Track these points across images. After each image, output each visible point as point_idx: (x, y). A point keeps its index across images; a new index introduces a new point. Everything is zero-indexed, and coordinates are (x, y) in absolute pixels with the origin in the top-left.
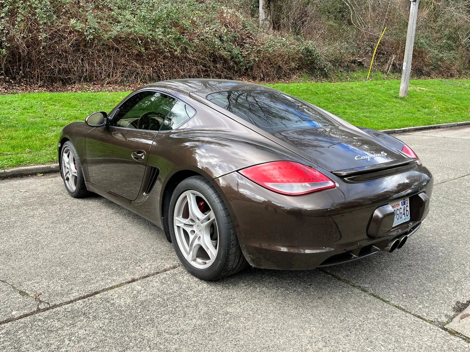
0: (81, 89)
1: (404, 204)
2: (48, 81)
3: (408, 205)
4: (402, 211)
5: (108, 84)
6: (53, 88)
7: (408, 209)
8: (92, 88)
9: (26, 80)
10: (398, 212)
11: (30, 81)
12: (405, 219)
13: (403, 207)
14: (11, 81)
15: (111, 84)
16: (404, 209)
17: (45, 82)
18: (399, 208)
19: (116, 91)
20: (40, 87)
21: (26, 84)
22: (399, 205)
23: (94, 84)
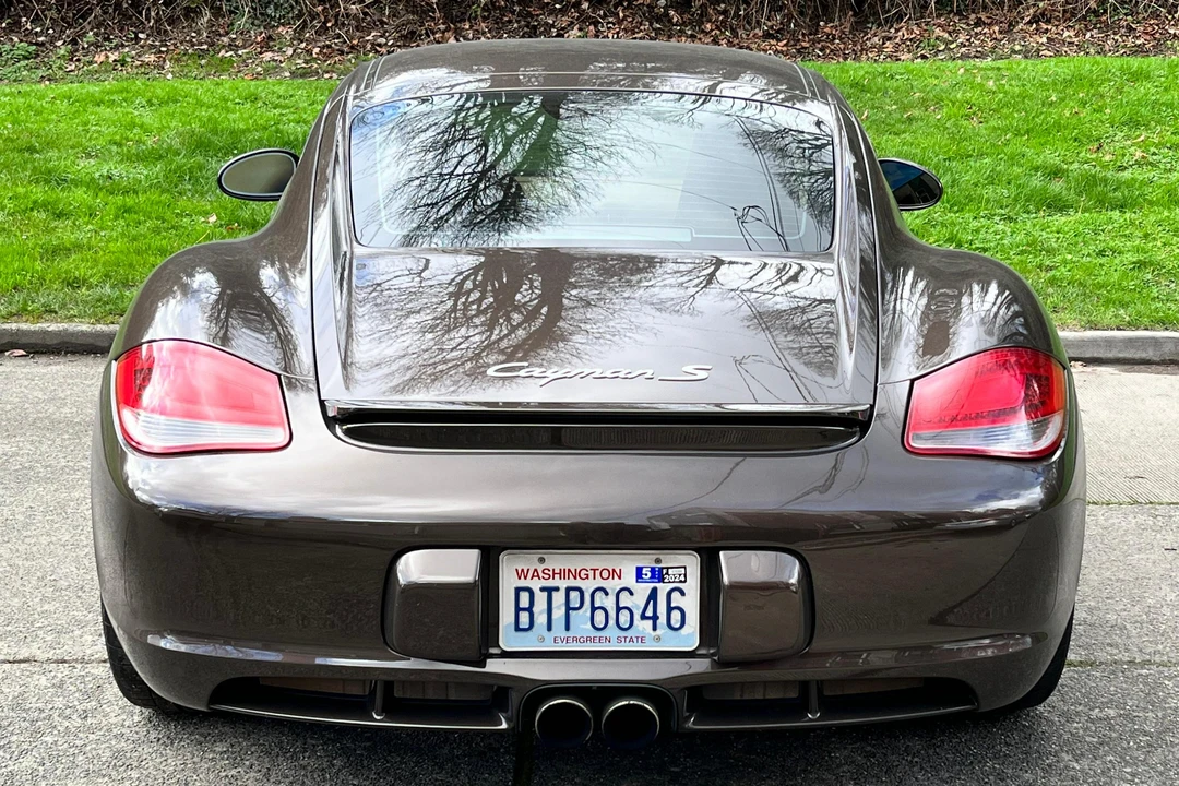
0: (913, 45)
1: (658, 578)
2: (802, 13)
3: (690, 587)
4: (634, 602)
5: (1035, 20)
6: (814, 42)
7: (687, 603)
8: (962, 38)
9: (725, 12)
10: (607, 602)
11: (737, 15)
12: (656, 637)
13: (641, 588)
14: (672, 13)
15: (1048, 21)
16: (652, 598)
17: (790, 17)
18: (613, 584)
19: (1058, 54)
20: (767, 36)
21: (722, 26)
22: (614, 574)
23: (979, 23)
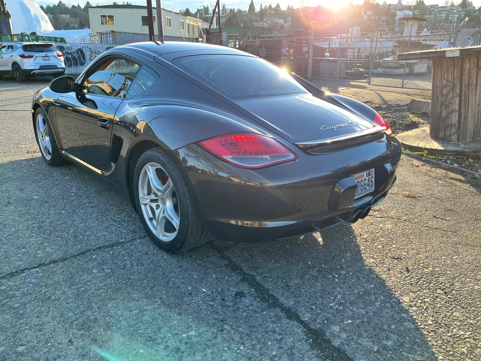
1: (369, 175)
3: (374, 176)
4: (366, 182)
7: (373, 179)
10: (363, 183)
12: (369, 190)
13: (367, 178)
16: (369, 180)
18: (363, 179)
22: (363, 176)
